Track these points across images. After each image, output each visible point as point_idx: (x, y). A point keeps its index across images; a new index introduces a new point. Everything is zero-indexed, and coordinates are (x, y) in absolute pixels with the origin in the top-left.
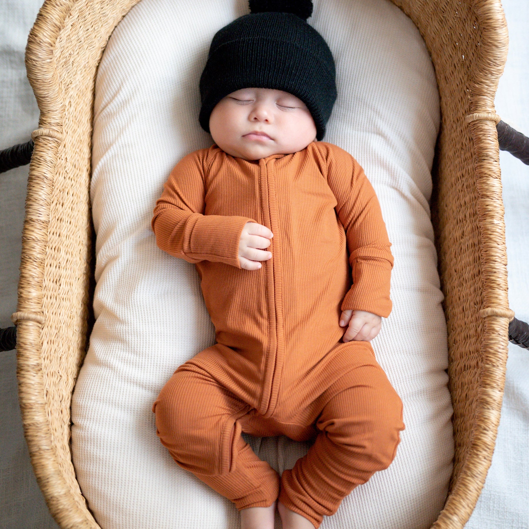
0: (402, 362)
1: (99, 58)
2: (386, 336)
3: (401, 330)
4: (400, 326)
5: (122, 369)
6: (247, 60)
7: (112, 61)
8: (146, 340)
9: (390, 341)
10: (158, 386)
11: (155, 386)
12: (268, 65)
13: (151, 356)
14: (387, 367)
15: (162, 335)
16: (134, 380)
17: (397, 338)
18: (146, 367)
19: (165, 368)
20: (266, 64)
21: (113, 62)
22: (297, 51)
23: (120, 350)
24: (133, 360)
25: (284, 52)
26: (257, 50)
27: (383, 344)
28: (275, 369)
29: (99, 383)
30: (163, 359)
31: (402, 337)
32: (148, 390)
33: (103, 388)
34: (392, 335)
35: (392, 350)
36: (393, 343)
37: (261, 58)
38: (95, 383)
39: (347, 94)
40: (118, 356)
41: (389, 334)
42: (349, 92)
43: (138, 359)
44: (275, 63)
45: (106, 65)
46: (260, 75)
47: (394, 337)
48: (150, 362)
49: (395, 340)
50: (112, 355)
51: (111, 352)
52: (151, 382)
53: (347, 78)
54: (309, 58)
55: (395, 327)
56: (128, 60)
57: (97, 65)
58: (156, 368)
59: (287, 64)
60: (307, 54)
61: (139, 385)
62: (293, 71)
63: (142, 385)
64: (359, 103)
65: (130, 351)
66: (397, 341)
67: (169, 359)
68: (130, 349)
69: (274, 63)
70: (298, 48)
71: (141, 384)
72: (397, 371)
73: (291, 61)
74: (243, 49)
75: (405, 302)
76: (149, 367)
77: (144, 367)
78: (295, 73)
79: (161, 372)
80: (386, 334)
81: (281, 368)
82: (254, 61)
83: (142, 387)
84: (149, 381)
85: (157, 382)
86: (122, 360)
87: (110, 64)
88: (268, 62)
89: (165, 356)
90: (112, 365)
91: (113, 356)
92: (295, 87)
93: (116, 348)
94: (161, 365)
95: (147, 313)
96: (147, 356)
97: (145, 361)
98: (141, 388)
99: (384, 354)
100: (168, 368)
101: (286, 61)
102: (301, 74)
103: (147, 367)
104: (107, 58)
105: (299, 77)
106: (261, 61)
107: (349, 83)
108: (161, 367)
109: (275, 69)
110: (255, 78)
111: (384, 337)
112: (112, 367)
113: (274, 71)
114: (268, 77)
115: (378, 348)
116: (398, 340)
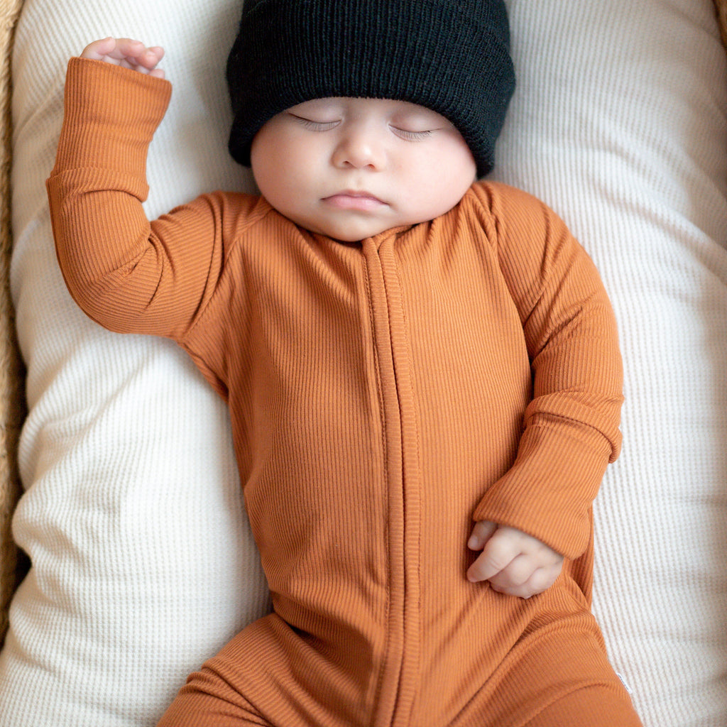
0: (664, 657)
1: (15, 12)
2: (631, 598)
3: (662, 587)
4: (661, 578)
5: (74, 675)
6: (321, 38)
7: (40, 18)
8: (121, 613)
9: (637, 610)
10: (149, 709)
11: (143, 709)
12: (368, 47)
13: (133, 647)
14: (630, 665)
15: (156, 600)
16: (98, 699)
17: (654, 603)
18: (123, 668)
19: (164, 670)
20: (364, 45)
21: (42, 22)
22: (431, 10)
23: (68, 632)
24: (96, 656)
25: (403, 16)
26: (343, 14)
27: (622, 614)
28: (396, 706)
29: (28, 705)
30: (159, 651)
31: (663, 602)
32: (129, 718)
33: (34, 717)
34: (643, 596)
35: (642, 629)
36: (645, 614)
37: (353, 32)
38: (20, 704)
39: (535, 72)
40: (65, 647)
41: (636, 593)
42: (537, 67)
43: (105, 653)
44: (384, 42)
45: (28, 27)
46: (351, 70)
47: (647, 599)
48: (131, 658)
49: (649, 608)
50: (53, 643)
51: (52, 636)
52: (134, 703)
53: (533, 38)
54: (456, 24)
55: (649, 579)
56: (71, 17)
57: (11, 25)
58: (145, 670)
59: (410, 44)
60: (451, 16)
61: (111, 709)
62: (424, 58)
63: (117, 709)
64: (560, 89)
65: (89, 635)
66: (652, 609)
67: (171, 651)
68: (89, 631)
69: (381, 42)
70: (432, 4)
71: (114, 707)
72: (652, 674)
73: (417, 35)
74: (311, 12)
75: (674, 527)
76: (130, 669)
77: (120, 670)
78: (428, 61)
79: (156, 678)
80: (630, 594)
81: (409, 704)
82: (337, 38)
83: (117, 713)
84: (131, 700)
85: (147, 702)
86: (73, 654)
87: (37, 24)
88: (368, 41)
89: (162, 645)
90: (54, 667)
91: (55, 646)
92: (430, 92)
93: (60, 629)
94: (155, 663)
95: (123, 555)
96: (124, 645)
97: (121, 656)
98: (114, 716)
99: (625, 637)
100: (170, 670)
101: (406, 36)
102: (440, 62)
103: (126, 670)
104: (29, 11)
105: (437, 69)
106: (353, 40)
107: (537, 49)
108: (155, 668)
109: (383, 55)
110: (341, 79)
111: (625, 600)
112: (54, 671)
113: (382, 60)
114: (370, 73)
115: (611, 621)
116: (655, 608)
